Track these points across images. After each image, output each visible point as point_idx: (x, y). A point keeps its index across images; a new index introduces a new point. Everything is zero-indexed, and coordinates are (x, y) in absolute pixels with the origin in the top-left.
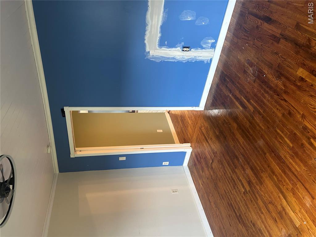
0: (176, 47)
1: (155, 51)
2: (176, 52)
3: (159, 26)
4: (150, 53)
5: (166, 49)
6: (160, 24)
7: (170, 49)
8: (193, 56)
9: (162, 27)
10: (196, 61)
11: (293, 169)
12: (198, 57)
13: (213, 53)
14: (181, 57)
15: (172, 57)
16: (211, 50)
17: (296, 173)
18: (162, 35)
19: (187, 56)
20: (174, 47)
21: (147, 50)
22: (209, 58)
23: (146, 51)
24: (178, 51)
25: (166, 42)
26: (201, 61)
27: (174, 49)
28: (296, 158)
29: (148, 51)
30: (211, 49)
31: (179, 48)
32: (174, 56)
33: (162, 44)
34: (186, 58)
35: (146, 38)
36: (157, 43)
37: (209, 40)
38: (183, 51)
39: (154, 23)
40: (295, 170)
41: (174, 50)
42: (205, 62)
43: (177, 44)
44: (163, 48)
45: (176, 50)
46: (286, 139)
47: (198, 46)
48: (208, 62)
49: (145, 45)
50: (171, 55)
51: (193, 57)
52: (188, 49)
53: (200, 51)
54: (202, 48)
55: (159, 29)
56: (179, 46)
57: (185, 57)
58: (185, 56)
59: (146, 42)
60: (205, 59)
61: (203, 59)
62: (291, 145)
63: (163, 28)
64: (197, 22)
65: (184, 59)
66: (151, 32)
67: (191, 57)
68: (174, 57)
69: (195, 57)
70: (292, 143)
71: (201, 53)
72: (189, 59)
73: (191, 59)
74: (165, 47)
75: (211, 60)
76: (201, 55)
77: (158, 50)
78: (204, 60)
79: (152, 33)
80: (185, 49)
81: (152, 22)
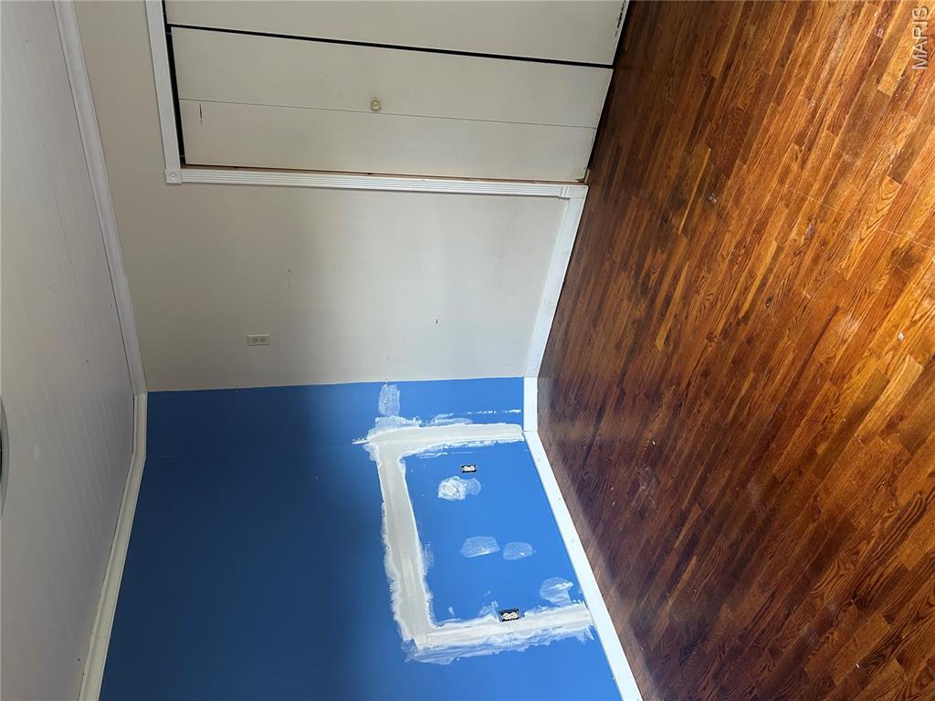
0: (482, 616)
1: (429, 635)
2: (486, 627)
3: (421, 578)
4: (416, 641)
5: (457, 625)
6: (422, 572)
7: (467, 624)
8: (538, 628)
9: (428, 579)
10: (554, 642)
11: (793, 374)
12: (554, 629)
13: (587, 612)
14: (506, 637)
15: (481, 641)
16: (577, 605)
17: (799, 365)
18: (434, 594)
19: (522, 633)
20: (477, 617)
21: (407, 636)
22: (586, 627)
23: (405, 640)
24: (491, 622)
25: (451, 610)
26: (567, 639)
27: (477, 621)
28: (772, 363)
29: (410, 639)
30: (573, 603)
31: (490, 617)
32: (485, 639)
33: (440, 616)
34: (522, 638)
35: (396, 608)
36: (429, 616)
37: (558, 586)
38: (504, 620)
39: (405, 574)
40: (794, 368)
41: (478, 625)
42: (582, 639)
43: (480, 609)
44: (447, 625)
45: (482, 624)
46: (743, 392)
47: (537, 603)
48: (589, 639)
49: (396, 624)
50: (476, 638)
51: (540, 632)
52: (515, 615)
53: (549, 615)
54: (551, 605)
55: (423, 586)
56: (488, 611)
57: (517, 636)
58: (517, 632)
59: (397, 617)
60: (576, 630)
61: (569, 631)
62: (752, 375)
63: (432, 580)
64: (505, 554)
65: (516, 643)
66: (404, 594)
67: (533, 634)
68: (487, 641)
69: (544, 630)
70: (748, 373)
71: (556, 618)
72: (530, 638)
73: (538, 639)
74: (452, 620)
75: (593, 631)
76: (559, 623)
77: (435, 631)
78: (575, 634)
79: (409, 595)
80: (507, 616)
81: (402, 573)
